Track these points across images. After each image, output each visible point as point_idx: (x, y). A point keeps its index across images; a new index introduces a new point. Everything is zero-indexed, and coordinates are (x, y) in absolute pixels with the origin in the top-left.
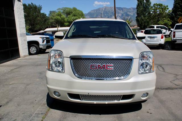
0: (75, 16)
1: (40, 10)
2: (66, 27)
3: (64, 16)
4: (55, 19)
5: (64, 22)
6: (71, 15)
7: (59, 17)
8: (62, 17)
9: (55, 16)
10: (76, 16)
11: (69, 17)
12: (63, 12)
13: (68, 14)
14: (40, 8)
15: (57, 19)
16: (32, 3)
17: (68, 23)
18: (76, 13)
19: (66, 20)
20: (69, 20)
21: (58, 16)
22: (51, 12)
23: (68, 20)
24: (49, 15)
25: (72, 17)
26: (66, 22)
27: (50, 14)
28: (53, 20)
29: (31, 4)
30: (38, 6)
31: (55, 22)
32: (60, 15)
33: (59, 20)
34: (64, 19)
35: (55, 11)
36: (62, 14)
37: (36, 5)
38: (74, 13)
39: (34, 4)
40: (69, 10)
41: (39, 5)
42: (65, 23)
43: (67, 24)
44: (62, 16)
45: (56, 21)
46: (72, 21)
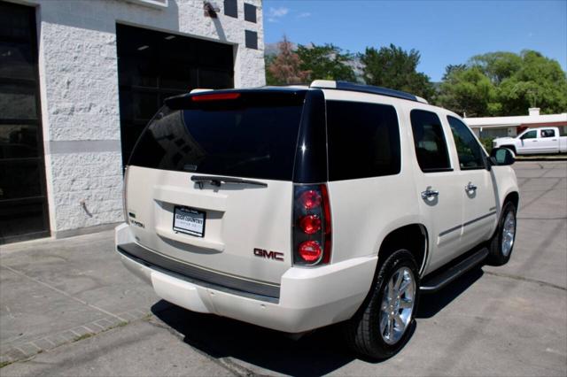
0: (526, 79)
1: (414, 65)
2: (492, 116)
3: (487, 81)
4: (459, 93)
5: (488, 99)
6: (514, 78)
7: (470, 86)
8: (480, 83)
9: (458, 82)
10: (532, 79)
11: (504, 85)
12: (488, 70)
13: (504, 72)
14: (413, 60)
15: (466, 90)
16: (392, 46)
17: (499, 105)
18: (532, 69)
19: (493, 93)
20: (504, 94)
21: (469, 81)
22: (450, 68)
23: (500, 92)
24: (443, 79)
25: (516, 85)
26: (494, 101)
27: (449, 74)
28: (451, 94)
29: (389, 47)
30: (408, 54)
31: (458, 100)
32: (473, 78)
33: (471, 93)
34: (487, 89)
35: (465, 66)
36: (480, 75)
37: (403, 50)
38: (523, 69)
39: (397, 48)
40: (507, 60)
41: (413, 51)
42: (489, 105)
43: (494, 107)
44: (480, 79)
45: (461, 97)
46: (516, 97)
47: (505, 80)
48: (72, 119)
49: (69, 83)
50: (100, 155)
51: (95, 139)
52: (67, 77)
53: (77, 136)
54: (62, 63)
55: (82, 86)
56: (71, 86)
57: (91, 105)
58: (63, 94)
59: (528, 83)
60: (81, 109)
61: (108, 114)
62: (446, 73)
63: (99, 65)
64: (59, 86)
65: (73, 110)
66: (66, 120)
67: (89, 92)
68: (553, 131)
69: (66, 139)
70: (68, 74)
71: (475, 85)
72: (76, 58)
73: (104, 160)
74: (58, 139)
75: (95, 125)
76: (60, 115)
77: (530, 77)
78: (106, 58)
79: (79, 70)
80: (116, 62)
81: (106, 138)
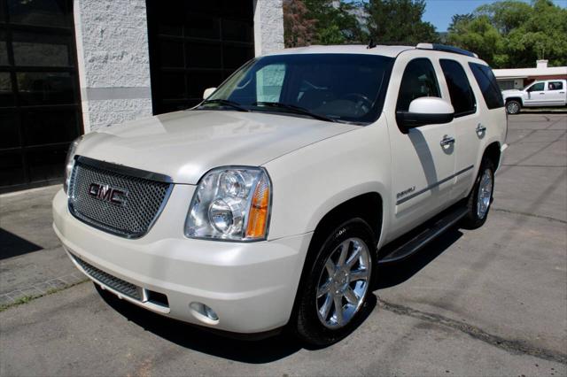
0: (535, 30)
1: (420, 14)
2: (498, 68)
3: (494, 31)
5: (495, 50)
6: (523, 28)
7: (477, 37)
8: (486, 34)
9: (464, 32)
10: (541, 30)
11: (511, 37)
12: (495, 20)
13: (512, 22)
14: (419, 8)
15: (472, 41)
17: (506, 56)
18: (542, 19)
19: (500, 44)
20: (511, 45)
21: (476, 31)
22: (456, 18)
23: (508, 43)
24: (449, 29)
25: (525, 36)
26: (500, 53)
27: (455, 24)
28: (457, 45)
30: (414, 3)
32: (481, 29)
33: (477, 44)
34: (495, 40)
35: (472, 15)
36: (488, 25)
38: (532, 19)
40: (516, 10)
42: (495, 57)
43: (501, 58)
44: (487, 30)
46: (523, 48)
47: (513, 31)
48: (106, 67)
49: (102, 31)
50: (132, 101)
51: (127, 86)
52: (101, 25)
53: (110, 83)
54: (95, 12)
55: (115, 35)
56: (104, 35)
57: (123, 53)
58: (98, 42)
59: (537, 33)
60: (114, 57)
61: (138, 62)
62: (452, 23)
63: (130, 14)
64: (93, 35)
65: (107, 58)
66: (101, 67)
67: (121, 40)
68: (561, 84)
69: (101, 86)
70: (101, 23)
71: (483, 36)
72: (108, 7)
73: (136, 106)
74: (94, 86)
75: (127, 72)
76: (95, 63)
77: (539, 28)
78: (136, 7)
79: (112, 19)
80: (145, 11)
81: (138, 85)
